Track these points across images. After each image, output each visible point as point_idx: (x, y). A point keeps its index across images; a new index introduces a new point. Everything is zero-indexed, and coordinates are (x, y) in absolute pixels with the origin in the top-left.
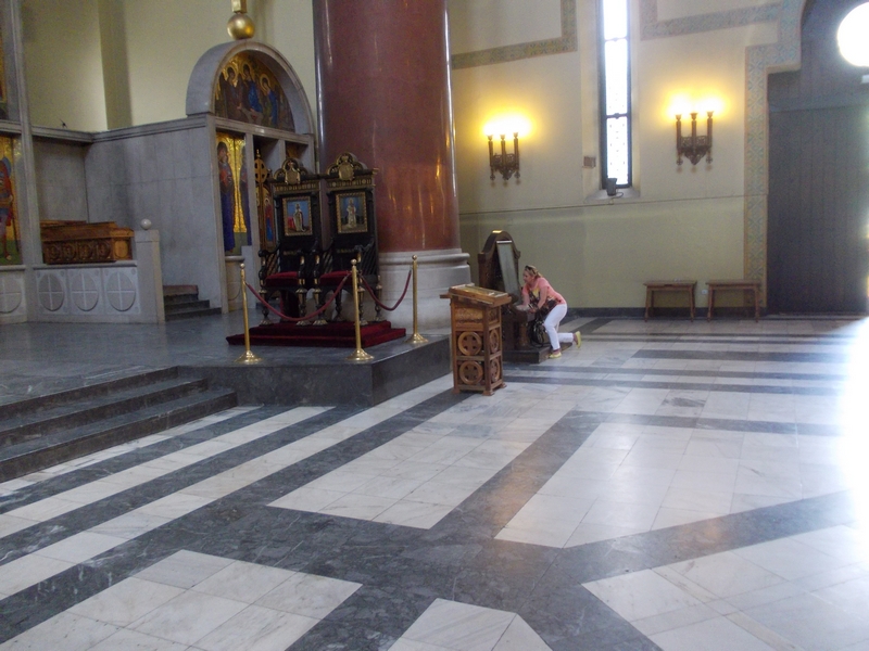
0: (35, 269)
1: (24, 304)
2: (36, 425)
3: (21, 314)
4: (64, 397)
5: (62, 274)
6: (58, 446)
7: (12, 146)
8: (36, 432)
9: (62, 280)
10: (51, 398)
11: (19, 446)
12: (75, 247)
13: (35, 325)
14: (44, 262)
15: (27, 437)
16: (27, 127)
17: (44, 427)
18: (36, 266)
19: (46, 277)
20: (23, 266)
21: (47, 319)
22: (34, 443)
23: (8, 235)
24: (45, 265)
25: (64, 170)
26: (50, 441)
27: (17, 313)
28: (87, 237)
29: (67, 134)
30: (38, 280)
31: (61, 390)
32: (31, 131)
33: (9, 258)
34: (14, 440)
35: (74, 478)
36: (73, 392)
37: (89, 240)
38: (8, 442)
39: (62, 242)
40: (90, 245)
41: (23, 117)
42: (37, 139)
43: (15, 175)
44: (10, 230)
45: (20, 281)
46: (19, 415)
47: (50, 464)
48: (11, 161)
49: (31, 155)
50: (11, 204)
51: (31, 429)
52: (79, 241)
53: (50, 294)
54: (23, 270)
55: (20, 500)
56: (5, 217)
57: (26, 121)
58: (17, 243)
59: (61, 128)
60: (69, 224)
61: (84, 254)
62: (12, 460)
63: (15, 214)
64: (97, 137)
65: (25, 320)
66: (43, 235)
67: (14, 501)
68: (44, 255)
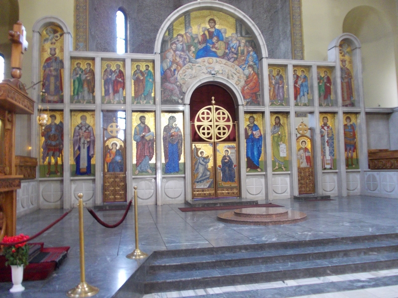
0: (365, 171)
1: (359, 187)
2: (375, 248)
3: (358, 191)
4: (387, 236)
5: (378, 174)
6: (386, 261)
7: (356, 118)
8: (375, 251)
9: (377, 177)
10: (381, 236)
11: (367, 256)
12: (384, 162)
13: (364, 197)
14: (369, 168)
15: (371, 253)
16: (363, 109)
17: (378, 250)
18: (365, 170)
19: (369, 175)
20: (359, 170)
21: (369, 194)
22: (374, 257)
23: (353, 156)
24: (369, 170)
25: (379, 126)
26: (382, 257)
27: (356, 191)
28: (391, 157)
29: (381, 110)
30: (366, 176)
31: (385, 232)
32: (365, 110)
33: (354, 166)
34: (365, 253)
35: (394, 280)
36: (392, 234)
37: (391, 159)
38: (362, 254)
39: (379, 159)
40: (392, 161)
41: (362, 105)
42: (367, 113)
43: (357, 130)
44: (354, 154)
45: (358, 176)
46: (366, 241)
47: (382, 269)
48: (355, 124)
49: (364, 121)
50: (355, 142)
51: (372, 250)
52: (387, 159)
53: (371, 183)
54: (359, 172)
55: (369, 284)
56: (352, 148)
57: (363, 106)
58: (357, 160)
59: (378, 107)
60: (381, 151)
61: (388, 165)
62: (365, 263)
63: (357, 147)
64: (395, 109)
65: (359, 194)
66: (369, 156)
67: (367, 284)
68: (369, 165)
